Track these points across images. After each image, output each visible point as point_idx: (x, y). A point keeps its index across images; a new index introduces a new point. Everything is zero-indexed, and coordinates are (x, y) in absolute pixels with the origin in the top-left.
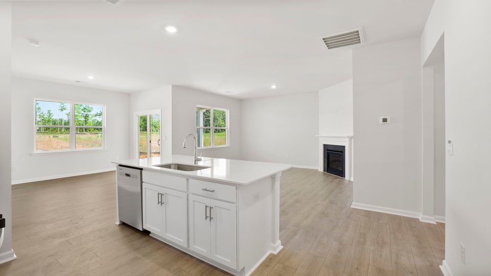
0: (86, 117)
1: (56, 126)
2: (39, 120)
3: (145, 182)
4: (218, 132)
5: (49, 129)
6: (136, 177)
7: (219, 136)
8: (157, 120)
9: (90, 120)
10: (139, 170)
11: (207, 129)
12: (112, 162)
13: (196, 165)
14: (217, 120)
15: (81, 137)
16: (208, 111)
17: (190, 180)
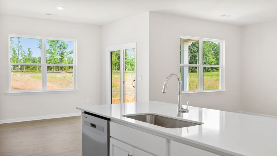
0: (62, 54)
1: (35, 64)
2: (21, 58)
3: (113, 138)
4: (208, 71)
5: (29, 67)
6: (102, 129)
7: (209, 78)
8: (132, 57)
9: (66, 59)
10: (106, 121)
11: (192, 67)
12: (77, 108)
13: (180, 118)
14: (206, 55)
15: (56, 76)
16: (195, 45)
17: (172, 142)
